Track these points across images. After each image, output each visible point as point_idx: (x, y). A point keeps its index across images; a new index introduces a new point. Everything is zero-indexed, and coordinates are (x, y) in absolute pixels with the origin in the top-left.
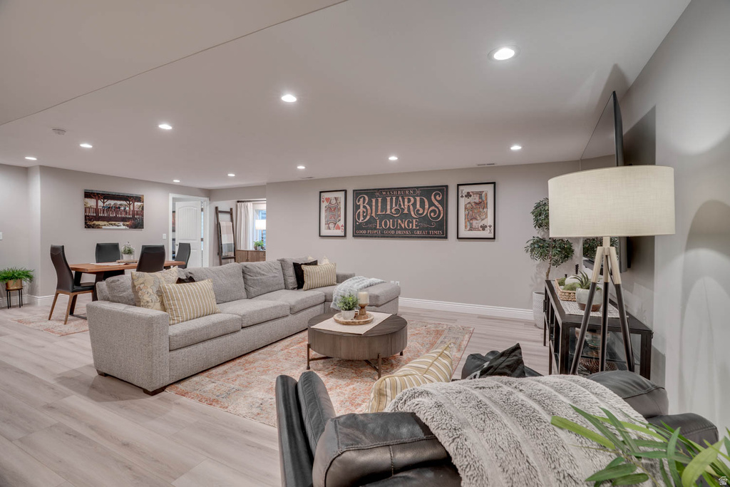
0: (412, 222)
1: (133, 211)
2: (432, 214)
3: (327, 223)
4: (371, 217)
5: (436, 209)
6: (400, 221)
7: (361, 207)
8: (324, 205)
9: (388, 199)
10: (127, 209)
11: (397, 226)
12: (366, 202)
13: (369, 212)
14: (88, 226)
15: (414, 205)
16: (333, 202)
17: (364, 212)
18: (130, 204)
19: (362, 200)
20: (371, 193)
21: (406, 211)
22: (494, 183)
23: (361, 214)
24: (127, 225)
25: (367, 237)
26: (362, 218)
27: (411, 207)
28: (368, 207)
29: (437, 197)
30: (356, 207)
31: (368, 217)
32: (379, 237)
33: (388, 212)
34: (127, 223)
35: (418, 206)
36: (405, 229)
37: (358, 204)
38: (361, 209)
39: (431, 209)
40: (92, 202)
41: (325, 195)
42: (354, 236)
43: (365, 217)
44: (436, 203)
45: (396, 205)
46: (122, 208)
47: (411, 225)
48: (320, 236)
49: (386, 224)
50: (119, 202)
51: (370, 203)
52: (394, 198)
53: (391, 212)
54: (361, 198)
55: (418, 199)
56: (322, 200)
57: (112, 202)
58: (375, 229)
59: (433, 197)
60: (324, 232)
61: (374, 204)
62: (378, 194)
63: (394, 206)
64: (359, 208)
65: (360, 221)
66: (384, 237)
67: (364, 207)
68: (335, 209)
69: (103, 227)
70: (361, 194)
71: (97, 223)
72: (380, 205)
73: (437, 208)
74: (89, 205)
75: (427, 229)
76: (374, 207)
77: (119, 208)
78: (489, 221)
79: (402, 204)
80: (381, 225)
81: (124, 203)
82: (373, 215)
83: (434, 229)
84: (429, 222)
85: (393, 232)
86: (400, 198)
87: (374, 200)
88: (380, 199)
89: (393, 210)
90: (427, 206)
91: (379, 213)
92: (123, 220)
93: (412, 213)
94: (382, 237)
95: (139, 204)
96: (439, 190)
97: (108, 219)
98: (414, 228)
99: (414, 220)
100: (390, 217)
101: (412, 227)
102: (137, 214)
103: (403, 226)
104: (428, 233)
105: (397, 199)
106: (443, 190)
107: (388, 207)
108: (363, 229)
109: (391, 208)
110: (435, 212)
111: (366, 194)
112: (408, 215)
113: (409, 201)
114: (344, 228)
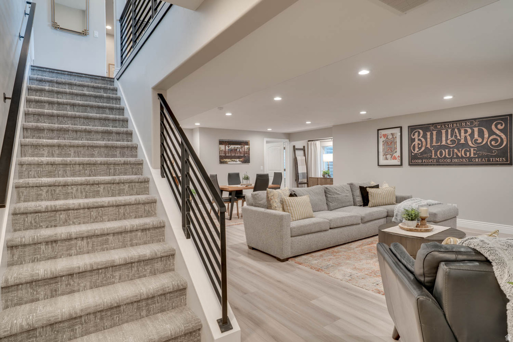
0: (470, 151)
1: (244, 151)
2: (493, 143)
3: (385, 155)
4: (426, 148)
5: (497, 137)
6: (456, 151)
7: (416, 140)
8: (381, 140)
9: (444, 132)
10: (241, 150)
11: (453, 155)
12: (421, 135)
13: (424, 144)
14: (221, 162)
15: (472, 135)
16: (390, 137)
17: (419, 144)
18: (242, 147)
19: (417, 134)
20: (426, 128)
21: (462, 141)
23: (416, 145)
24: (241, 161)
25: (422, 165)
26: (417, 149)
27: (469, 138)
28: (423, 140)
29: (499, 126)
30: (411, 140)
31: (423, 149)
32: (434, 165)
33: (444, 143)
34: (241, 160)
35: (476, 136)
36: (462, 157)
37: (413, 137)
38: (416, 142)
39: (491, 138)
40: (222, 147)
41: (382, 132)
42: (409, 165)
43: (420, 149)
44: (498, 132)
45: (452, 136)
46: (238, 150)
47: (468, 153)
48: (378, 165)
49: (441, 154)
50: (236, 146)
51: (425, 136)
52: (449, 131)
53: (447, 143)
54: (416, 132)
55: (476, 129)
56: (380, 136)
57: (232, 147)
58: (431, 158)
59: (493, 127)
60: (382, 162)
61: (429, 136)
62: (432, 128)
63: (449, 137)
65: (416, 152)
66: (440, 165)
67: (419, 140)
68: (391, 143)
69: (229, 163)
70: (415, 129)
71: (225, 160)
72: (434, 137)
73: (499, 136)
74: (221, 149)
75: (487, 156)
76: (429, 140)
77: (237, 150)
79: (458, 135)
80: (436, 154)
81: (239, 146)
82: (428, 146)
83: (495, 156)
84: (490, 150)
85: (449, 161)
86: (456, 130)
87: (428, 134)
88: (434, 133)
89: (448, 141)
90: (486, 135)
91: (434, 144)
92: (239, 157)
93: (470, 143)
94: (437, 165)
95: (247, 146)
96: (502, 120)
97: (231, 158)
98: (472, 156)
99: (472, 149)
100: (445, 147)
101: (470, 155)
102: (246, 154)
103: (459, 154)
104: (489, 160)
105: (453, 130)
106: (506, 119)
107: (444, 139)
108: (419, 159)
109: (447, 139)
110: (496, 140)
111: (421, 129)
112: (466, 144)
113: (466, 132)
114: (400, 158)
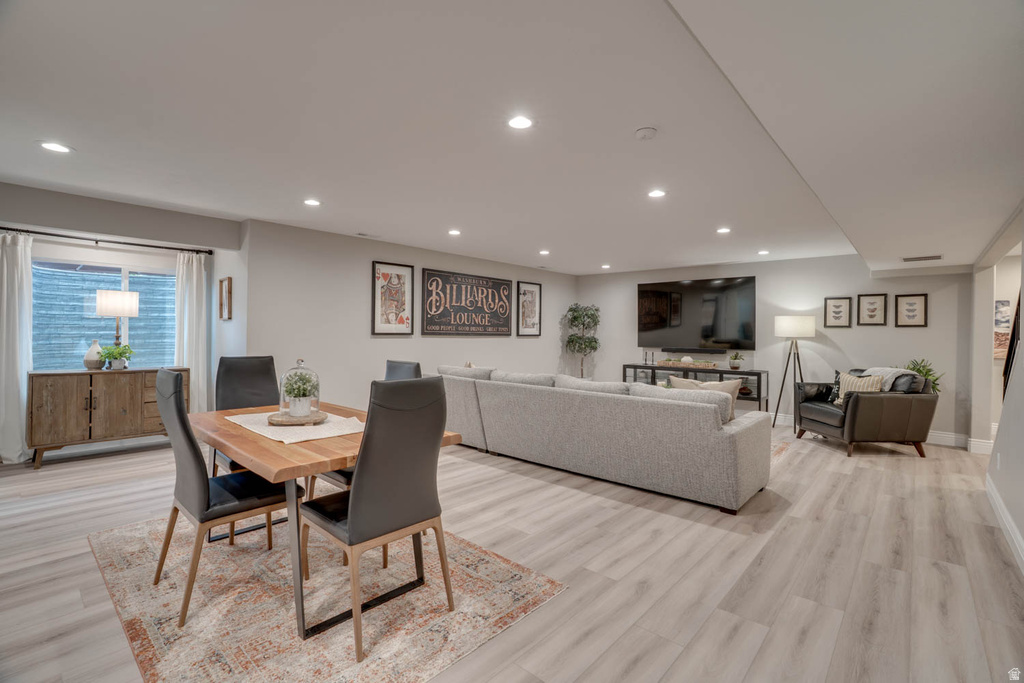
0: (484, 318)
2: (501, 310)
3: (385, 314)
4: (445, 308)
5: (503, 304)
6: (474, 316)
7: (434, 293)
8: (380, 283)
9: (464, 287)
11: (472, 321)
12: (440, 287)
13: (443, 300)
15: (487, 298)
16: (395, 281)
17: (437, 301)
19: (434, 284)
20: (446, 277)
21: (479, 305)
22: (540, 285)
23: (434, 302)
25: (440, 334)
26: (434, 309)
27: (484, 300)
28: (442, 295)
29: (505, 291)
30: (426, 294)
31: (441, 309)
32: (453, 334)
33: (463, 304)
35: (490, 300)
36: (479, 325)
37: (430, 289)
38: (434, 297)
39: (500, 304)
41: (381, 269)
42: (423, 333)
43: (438, 308)
44: (504, 298)
45: (471, 296)
47: (484, 320)
48: (373, 333)
49: (460, 318)
51: (444, 290)
52: (469, 287)
53: (466, 304)
54: (433, 281)
55: (490, 291)
56: (376, 275)
58: (450, 324)
59: (502, 291)
60: (380, 327)
61: (448, 291)
62: (452, 279)
63: (469, 296)
64: (431, 295)
65: (432, 313)
66: (459, 334)
67: (437, 294)
68: (397, 292)
70: (433, 275)
72: (454, 293)
73: (505, 303)
75: (497, 325)
76: (448, 296)
78: (536, 320)
79: (476, 295)
80: (455, 320)
82: (448, 306)
83: (502, 326)
84: (499, 318)
85: (468, 329)
86: (475, 288)
87: (448, 287)
88: (455, 286)
89: (468, 302)
90: (497, 301)
91: (454, 304)
93: (485, 307)
94: (456, 334)
96: (506, 284)
98: (487, 324)
99: (487, 315)
100: (464, 309)
101: (485, 322)
103: (477, 321)
104: (498, 330)
105: (472, 288)
106: (508, 283)
107: (463, 298)
108: (436, 324)
109: (466, 300)
110: (502, 306)
111: (439, 276)
112: (481, 309)
113: (482, 293)
114: (410, 321)
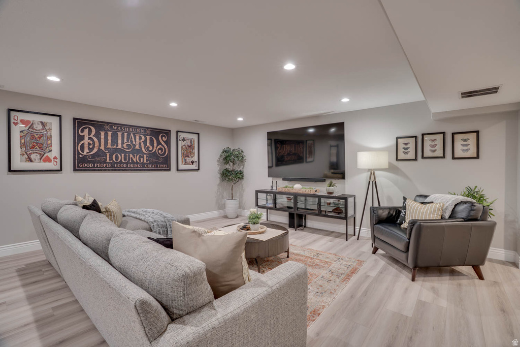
0: (143, 157)
2: (160, 151)
3: (27, 154)
4: (99, 150)
5: (162, 147)
6: (131, 156)
7: (86, 138)
8: (16, 128)
9: (120, 134)
11: (129, 160)
12: (93, 133)
13: (97, 144)
15: (145, 142)
17: (89, 144)
19: (86, 131)
20: (100, 126)
21: (137, 147)
22: (198, 134)
23: (86, 145)
25: (94, 170)
26: (86, 150)
27: (142, 144)
28: (95, 140)
29: (164, 138)
30: (78, 138)
31: (95, 150)
32: (109, 170)
33: (120, 146)
35: (148, 144)
36: (137, 163)
37: (82, 134)
38: (86, 141)
39: (159, 147)
41: (19, 116)
42: (75, 170)
43: (91, 150)
44: (163, 143)
45: (128, 141)
47: (142, 159)
48: (10, 170)
49: (117, 158)
51: (98, 135)
52: (126, 134)
53: (123, 147)
54: (86, 128)
55: (148, 137)
56: (12, 121)
58: (105, 162)
59: (160, 138)
60: (18, 165)
61: (103, 136)
62: (107, 127)
63: (125, 141)
64: (84, 139)
65: (85, 153)
66: (115, 170)
67: (90, 138)
68: (41, 136)
70: (85, 124)
72: (110, 138)
73: (164, 147)
75: (156, 163)
76: (103, 141)
78: (195, 159)
79: (133, 140)
80: (111, 158)
82: (102, 147)
83: (161, 163)
84: (158, 158)
85: (125, 166)
86: (132, 135)
87: (103, 133)
88: (110, 133)
89: (124, 145)
90: (155, 145)
91: (109, 146)
93: (143, 149)
94: (113, 170)
96: (165, 133)
98: (145, 162)
99: (145, 156)
100: (121, 151)
101: (143, 161)
103: (135, 160)
104: (157, 166)
105: (129, 135)
106: (167, 133)
107: (120, 142)
108: (89, 162)
109: (123, 143)
110: (160, 149)
111: (92, 125)
112: (140, 151)
113: (140, 138)
114: (58, 161)
